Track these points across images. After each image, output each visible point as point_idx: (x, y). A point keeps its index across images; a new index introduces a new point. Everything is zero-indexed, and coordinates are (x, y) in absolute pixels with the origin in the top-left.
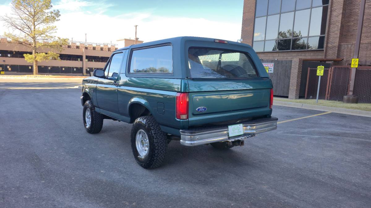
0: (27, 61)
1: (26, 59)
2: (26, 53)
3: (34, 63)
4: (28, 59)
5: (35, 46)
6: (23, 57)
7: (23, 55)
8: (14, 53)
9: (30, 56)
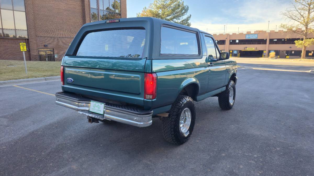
0: (297, 46)
1: (296, 45)
2: (298, 39)
3: (303, 48)
4: (298, 45)
5: (306, 33)
6: (295, 43)
7: (294, 41)
8: (286, 40)
9: (301, 42)
